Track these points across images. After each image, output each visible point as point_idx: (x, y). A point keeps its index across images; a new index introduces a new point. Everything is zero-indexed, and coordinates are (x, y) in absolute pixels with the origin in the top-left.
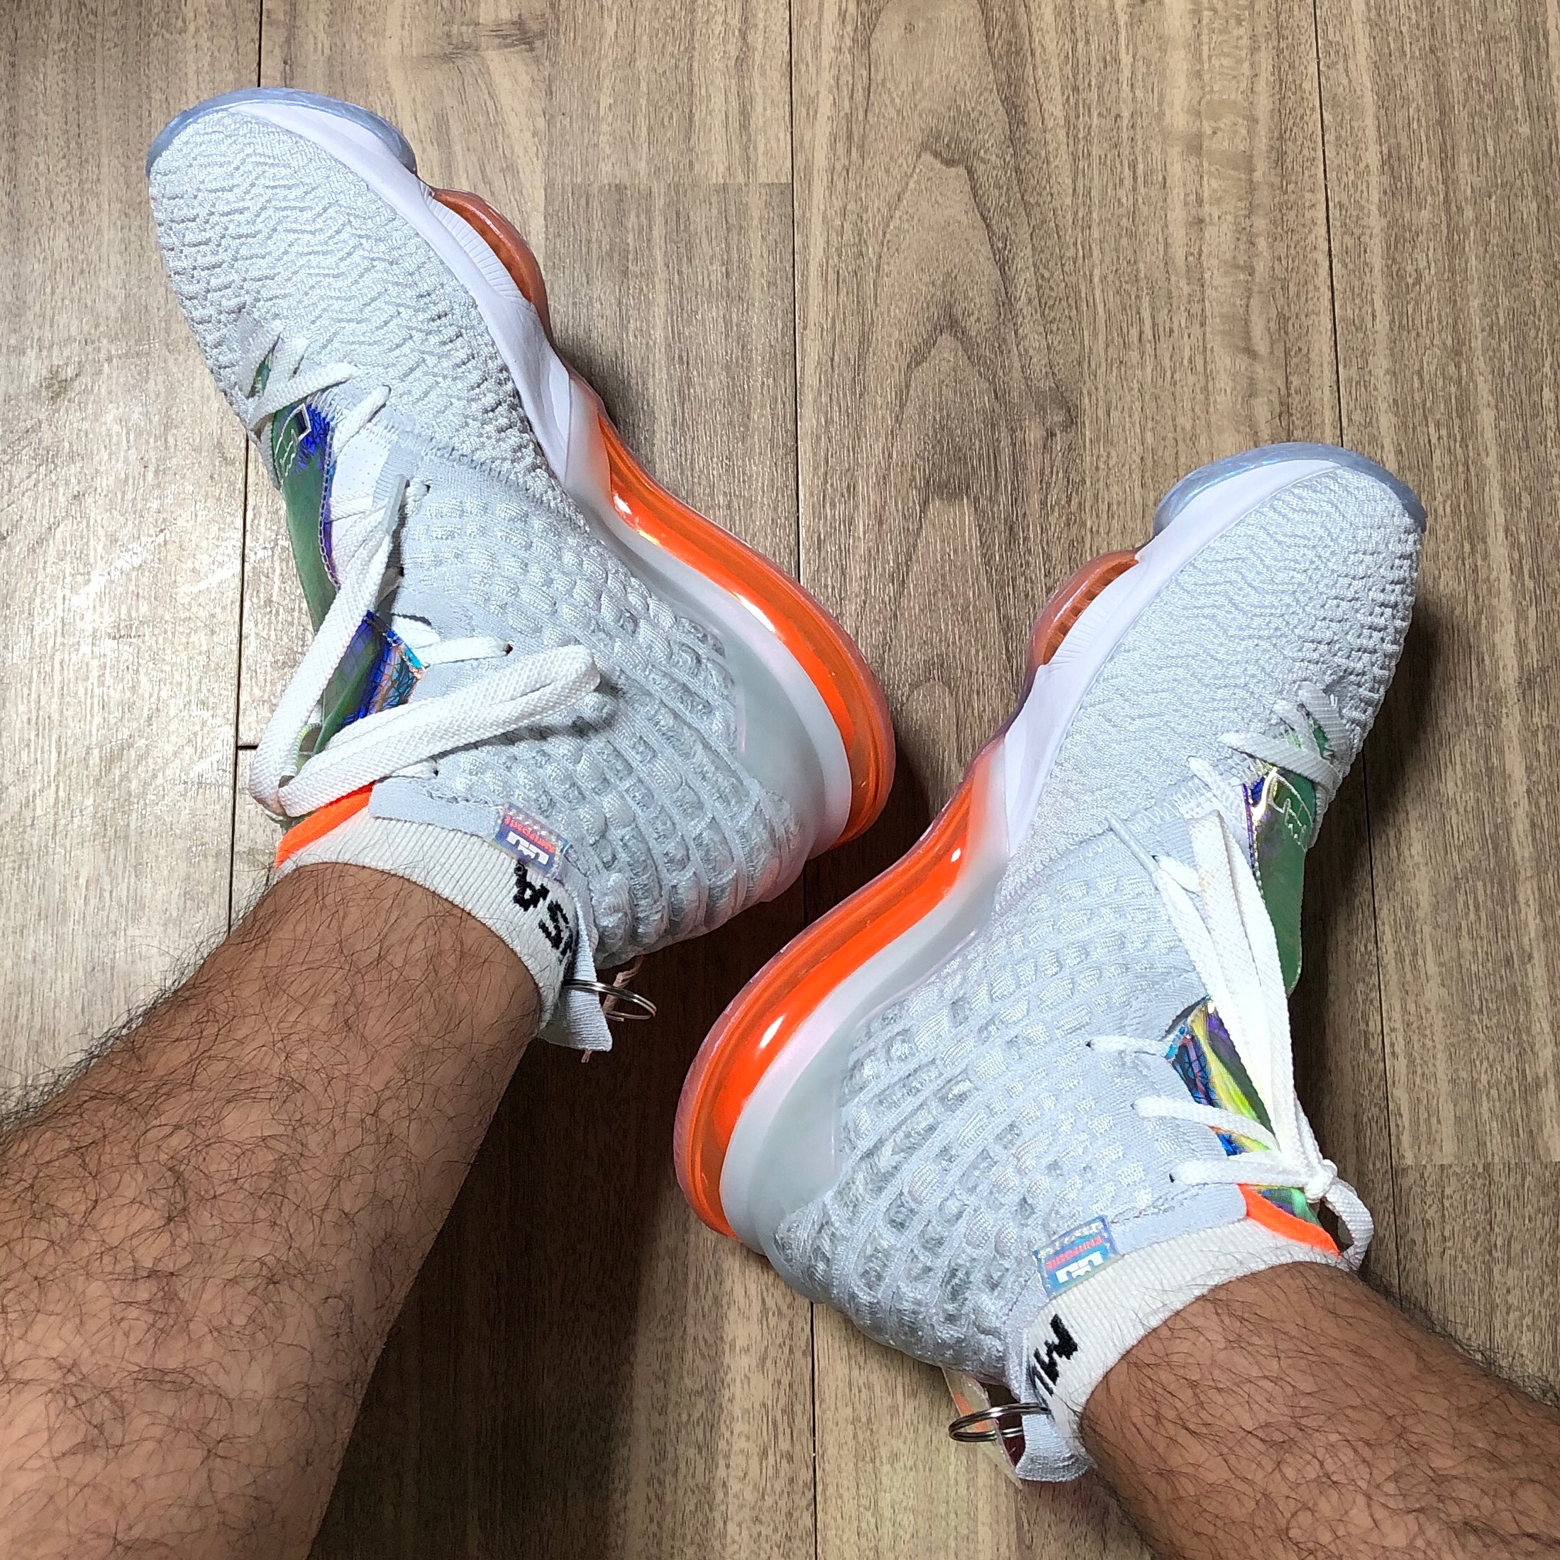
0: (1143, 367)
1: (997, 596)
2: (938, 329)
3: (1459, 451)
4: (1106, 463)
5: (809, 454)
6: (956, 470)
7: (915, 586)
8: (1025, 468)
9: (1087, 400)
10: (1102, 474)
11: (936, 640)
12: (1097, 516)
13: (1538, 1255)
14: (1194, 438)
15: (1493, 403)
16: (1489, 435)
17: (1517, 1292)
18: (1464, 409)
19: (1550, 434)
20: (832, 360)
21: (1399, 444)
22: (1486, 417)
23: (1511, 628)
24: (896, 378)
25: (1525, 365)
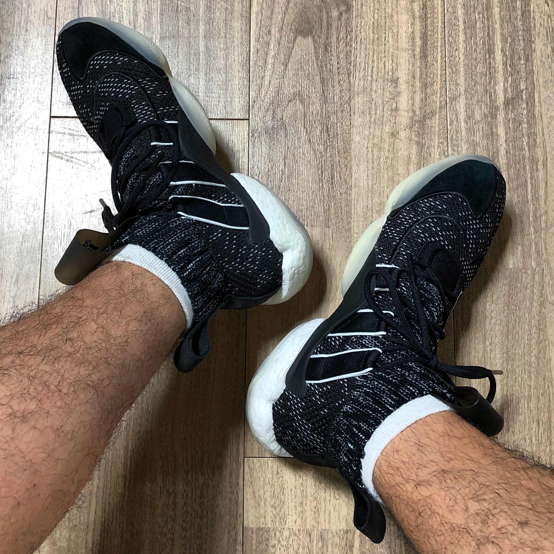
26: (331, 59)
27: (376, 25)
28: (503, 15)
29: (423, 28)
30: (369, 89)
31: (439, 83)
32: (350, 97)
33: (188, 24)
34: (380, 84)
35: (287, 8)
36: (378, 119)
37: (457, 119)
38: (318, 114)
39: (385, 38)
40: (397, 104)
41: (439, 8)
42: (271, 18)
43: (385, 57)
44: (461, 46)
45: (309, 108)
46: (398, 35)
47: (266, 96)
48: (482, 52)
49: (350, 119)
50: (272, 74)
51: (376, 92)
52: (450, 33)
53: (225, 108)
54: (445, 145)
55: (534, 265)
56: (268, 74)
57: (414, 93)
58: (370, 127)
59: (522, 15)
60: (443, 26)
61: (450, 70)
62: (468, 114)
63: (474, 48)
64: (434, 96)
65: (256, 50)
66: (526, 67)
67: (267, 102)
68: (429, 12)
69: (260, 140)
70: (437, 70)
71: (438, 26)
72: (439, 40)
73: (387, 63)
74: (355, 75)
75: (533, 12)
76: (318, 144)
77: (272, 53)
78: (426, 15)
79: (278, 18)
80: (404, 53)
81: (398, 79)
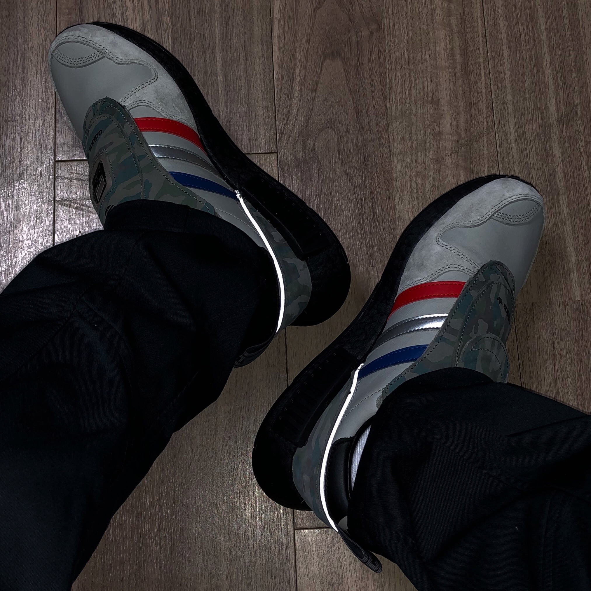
0: (407, 7)
1: (352, 95)
3: (531, 34)
4: (394, 43)
5: (277, 44)
7: (320, 93)
8: (362, 46)
9: (385, 20)
10: (392, 48)
11: (329, 113)
12: (391, 63)
14: (428, 33)
15: (544, 16)
16: (543, 27)
18: (533, 18)
19: (567, 27)
20: (285, 8)
21: (508, 33)
22: (542, 21)
23: (554, 100)
24: (311, 14)
26: (364, 82)
27: (410, 42)
28: (550, 25)
29: (463, 44)
30: (408, 112)
31: (484, 102)
32: (388, 122)
33: (204, 52)
34: (419, 106)
35: (311, 30)
36: (420, 145)
37: (507, 140)
38: (353, 142)
39: (422, 56)
40: (439, 127)
41: (479, 21)
42: (295, 42)
43: (423, 77)
44: (505, 61)
45: (343, 137)
46: (435, 53)
47: (294, 126)
48: (529, 66)
49: (389, 147)
50: (300, 102)
51: (415, 115)
52: (493, 48)
53: (250, 141)
54: (496, 169)
56: (295, 101)
57: (458, 114)
58: (411, 154)
59: (570, 24)
60: (485, 40)
61: (496, 87)
62: (518, 134)
64: (480, 117)
65: (280, 76)
66: (579, 80)
67: (296, 133)
68: (468, 26)
69: (290, 174)
70: (481, 88)
71: (479, 41)
72: (482, 55)
73: (426, 83)
74: (391, 98)
75: (582, 20)
76: (355, 176)
77: (298, 79)
78: (465, 30)
79: (302, 40)
80: (444, 72)
81: (439, 100)
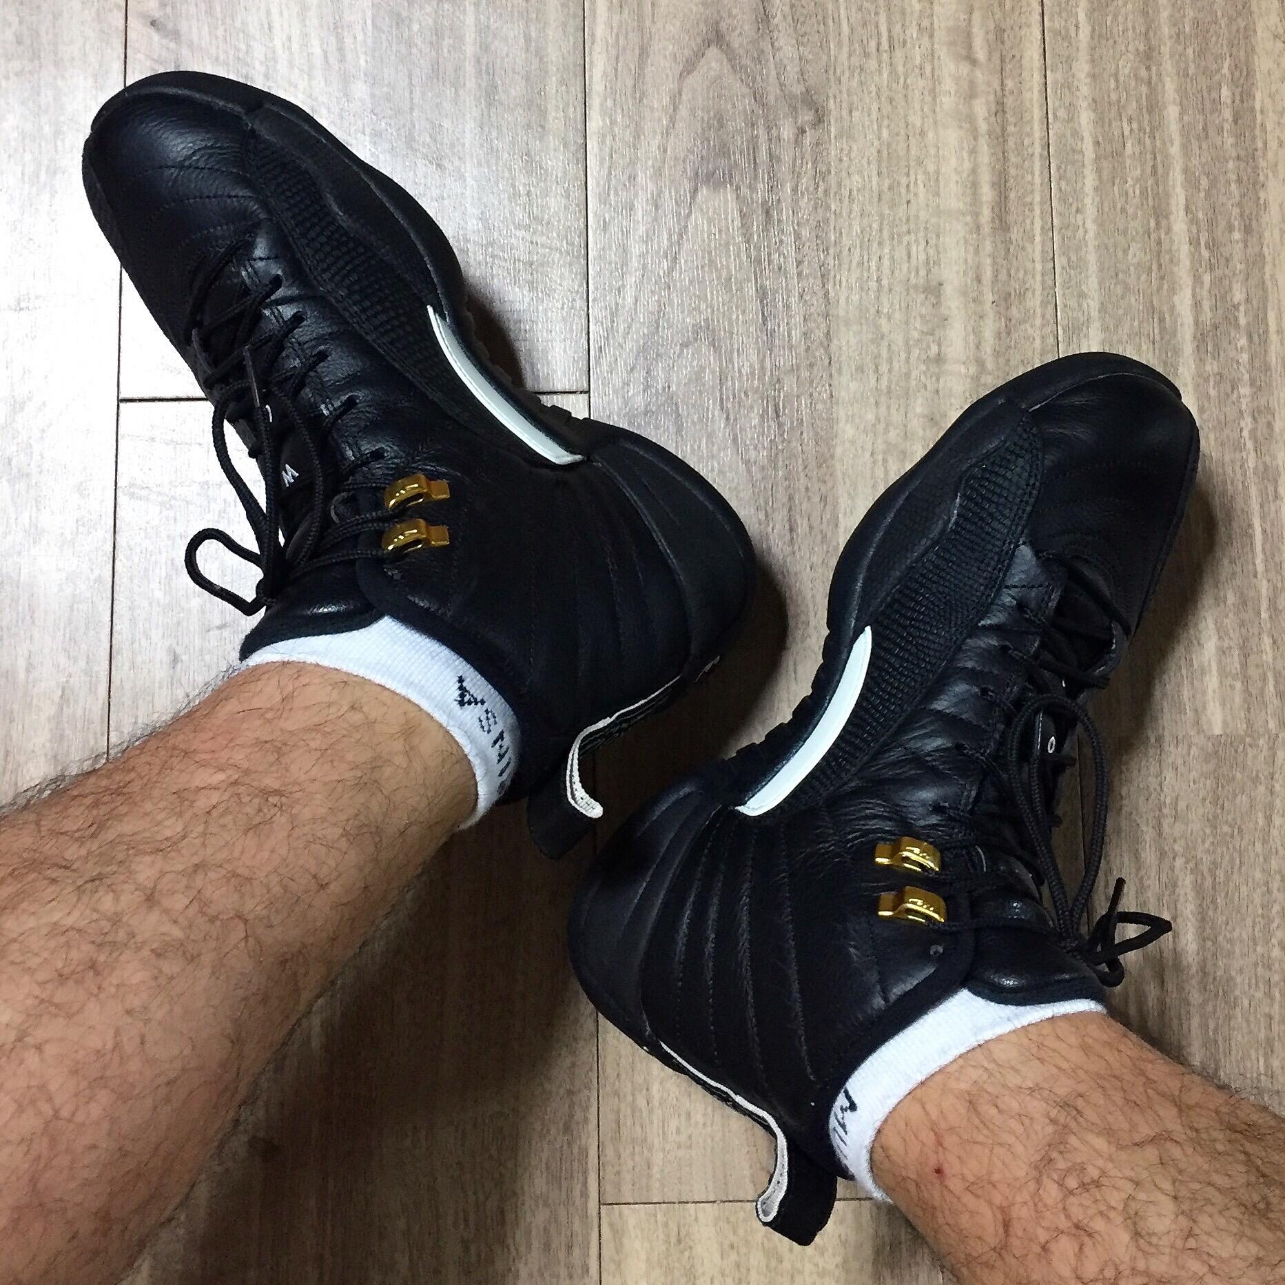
0: (880, 72)
1: (755, 269)
2: (707, 43)
3: (1148, 141)
4: (849, 155)
5: (596, 150)
6: (723, 162)
7: (686, 262)
8: (779, 160)
9: (832, 102)
10: (845, 164)
11: (703, 306)
12: (840, 200)
13: (1201, 811)
14: (923, 134)
15: (1178, 100)
16: (1174, 127)
17: (1182, 842)
18: (1153, 106)
19: (1227, 126)
20: (616, 70)
21: (1097, 137)
22: (1172, 112)
23: (1188, 293)
24: (672, 85)
25: (1206, 68)
26: (781, 241)
27: (885, 155)
28: (1189, 123)
29: (998, 160)
30: (873, 311)
32: (828, 331)
34: (898, 298)
35: (672, 120)
36: (897, 384)
38: (752, 374)
39: (908, 186)
40: (939, 345)
41: (1035, 109)
42: (634, 145)
43: (909, 232)
44: (1088, 201)
45: (731, 360)
46: (938, 179)
47: (628, 333)
48: (1140, 213)
49: (830, 385)
50: (641, 282)
51: (889, 318)
52: (1062, 171)
55: (1272, 725)
56: (631, 280)
57: (981, 318)
58: (877, 404)
59: (1236, 121)
60: (1046, 153)
61: (1064, 260)
63: (1119, 206)
64: (1028, 326)
65: (601, 222)
66: (1246, 246)
67: (631, 350)
68: (1011, 119)
70: (1034, 261)
71: (1032, 155)
72: (1037, 187)
73: (914, 249)
74: (838, 277)
75: (1262, 112)
76: (755, 448)
78: (1004, 129)
79: (652, 144)
80: (955, 222)
81: (941, 284)
